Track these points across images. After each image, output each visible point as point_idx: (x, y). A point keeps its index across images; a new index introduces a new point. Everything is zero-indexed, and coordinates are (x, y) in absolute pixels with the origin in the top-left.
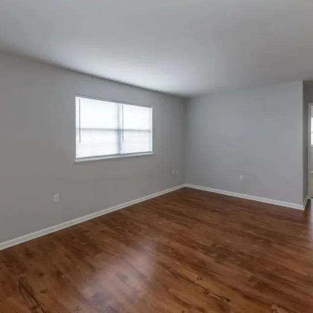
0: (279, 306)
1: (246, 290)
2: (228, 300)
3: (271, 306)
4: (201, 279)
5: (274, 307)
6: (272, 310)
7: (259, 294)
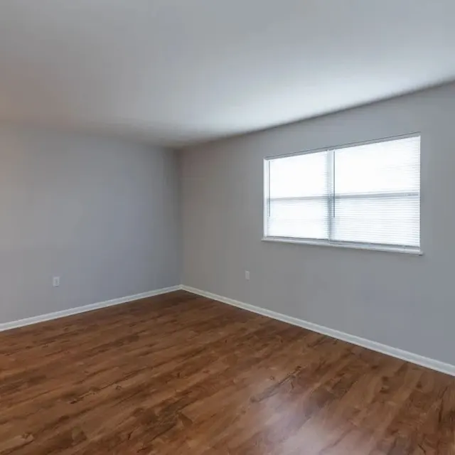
0: (26, 444)
1: (74, 423)
2: (74, 402)
3: (34, 435)
4: (117, 388)
5: (31, 438)
6: (29, 434)
7: (57, 432)
